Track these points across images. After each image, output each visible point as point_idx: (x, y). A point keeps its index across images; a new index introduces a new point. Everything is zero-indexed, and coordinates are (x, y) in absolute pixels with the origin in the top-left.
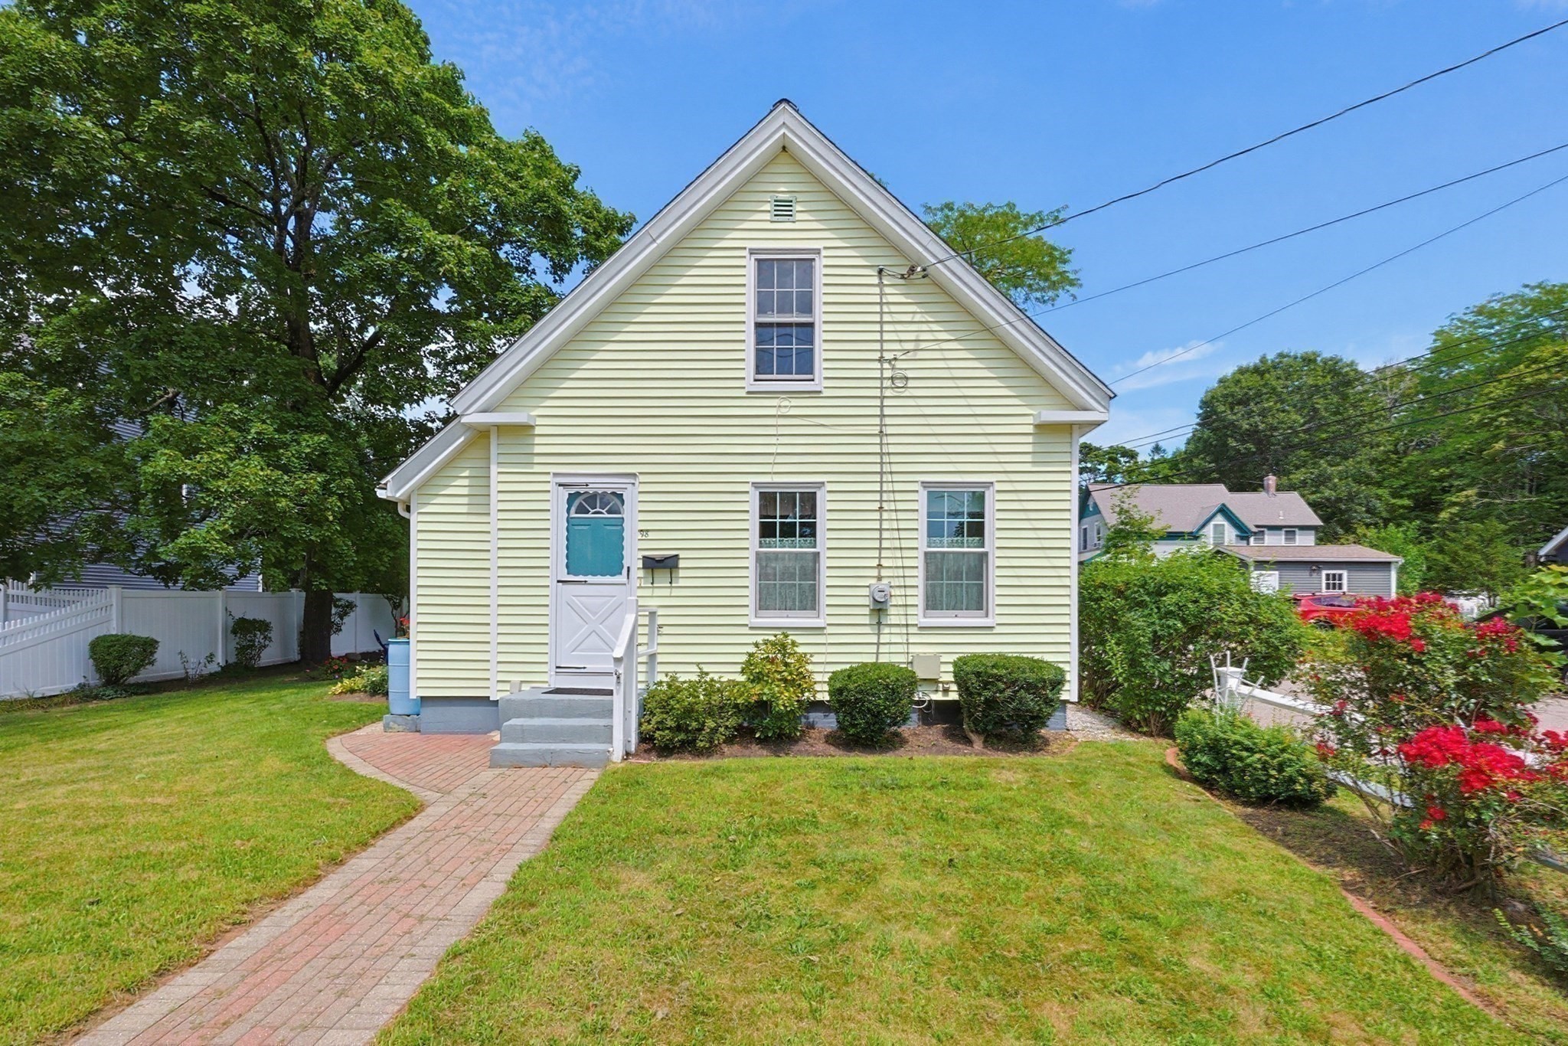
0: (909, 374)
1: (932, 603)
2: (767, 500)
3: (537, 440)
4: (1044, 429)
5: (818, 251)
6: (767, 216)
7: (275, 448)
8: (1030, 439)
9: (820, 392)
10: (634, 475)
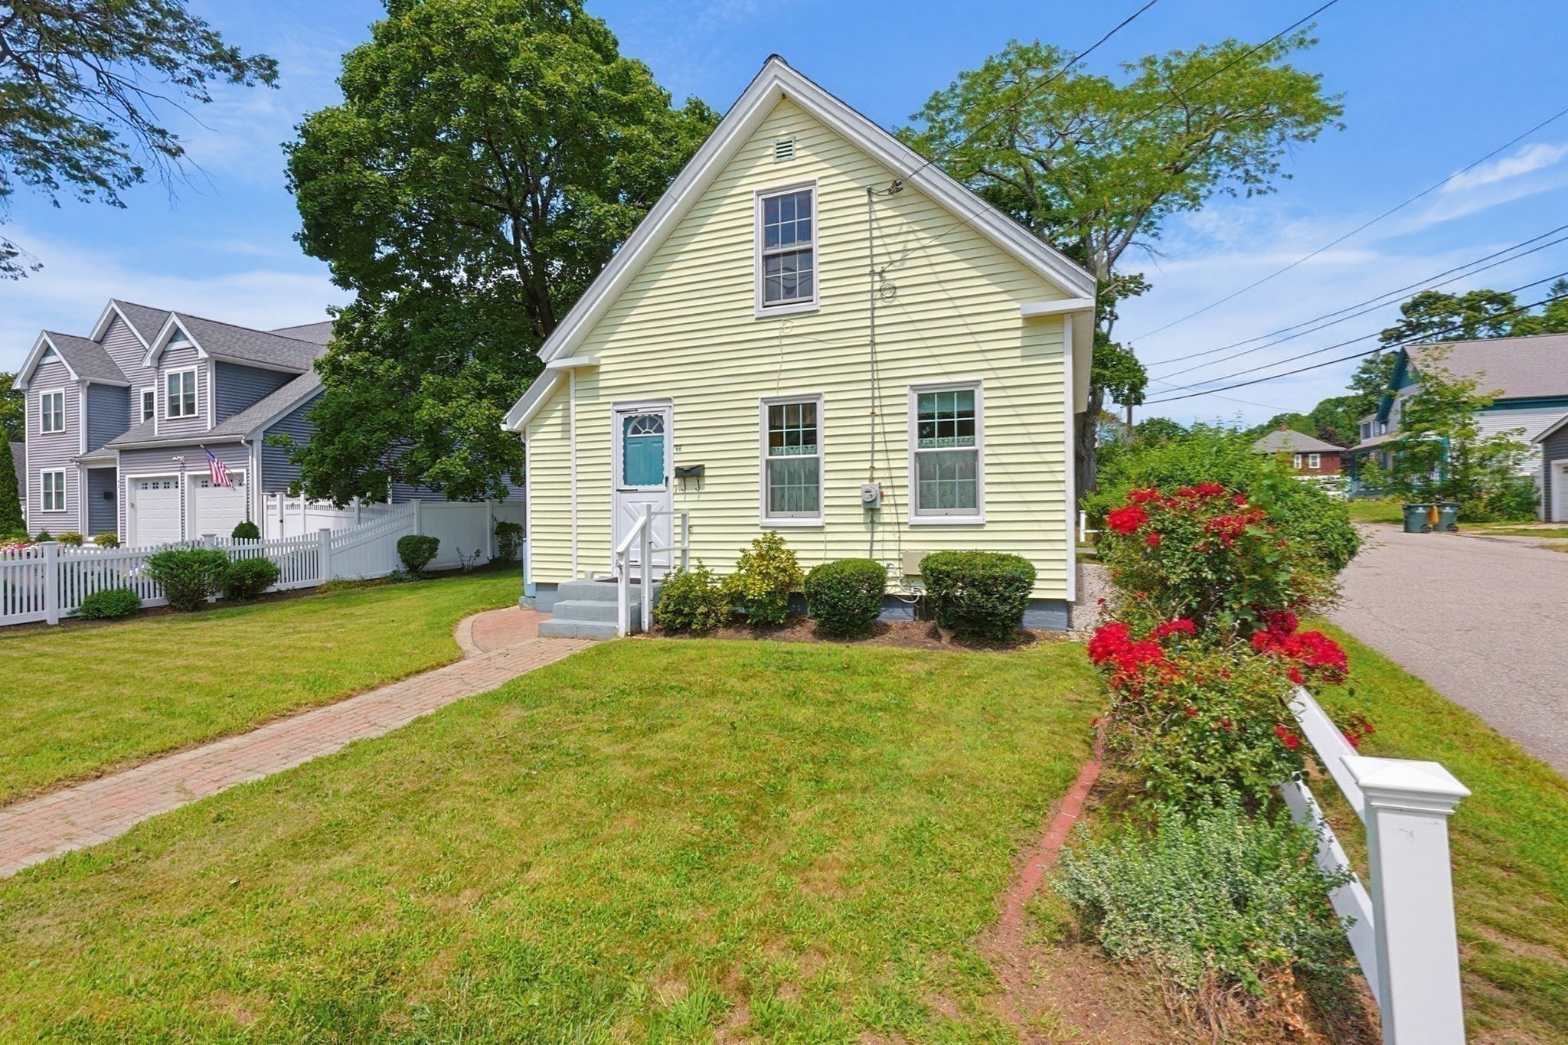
0: (897, 284)
1: (925, 501)
2: (775, 413)
3: (602, 377)
4: (1033, 322)
5: (813, 183)
6: (771, 159)
7: (503, 391)
8: (1019, 334)
9: (817, 311)
10: (669, 400)
